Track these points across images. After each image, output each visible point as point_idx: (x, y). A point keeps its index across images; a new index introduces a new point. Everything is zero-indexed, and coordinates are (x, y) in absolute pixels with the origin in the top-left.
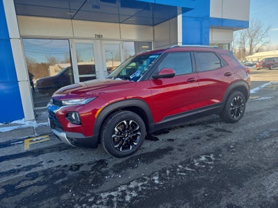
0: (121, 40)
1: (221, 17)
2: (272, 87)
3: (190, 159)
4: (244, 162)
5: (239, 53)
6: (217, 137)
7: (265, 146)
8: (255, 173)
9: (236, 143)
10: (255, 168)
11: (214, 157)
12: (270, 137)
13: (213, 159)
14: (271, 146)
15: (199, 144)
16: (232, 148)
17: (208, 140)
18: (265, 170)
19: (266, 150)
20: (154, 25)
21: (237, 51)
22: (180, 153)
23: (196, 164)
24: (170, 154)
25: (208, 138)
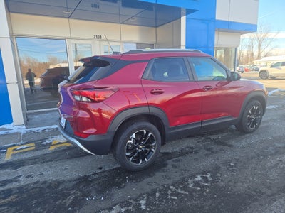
0: (121, 41)
1: (227, 20)
2: (280, 95)
3: (184, 178)
4: (245, 185)
5: (247, 57)
6: (216, 152)
7: (269, 164)
8: (256, 200)
9: (238, 160)
10: (257, 192)
11: (211, 176)
12: (275, 154)
13: (211, 179)
14: (276, 166)
15: (197, 160)
16: (232, 167)
17: (206, 155)
18: (268, 196)
19: (269, 170)
20: (156, 27)
21: (245, 55)
22: (174, 170)
23: (191, 186)
24: (163, 171)
25: (206, 152)
